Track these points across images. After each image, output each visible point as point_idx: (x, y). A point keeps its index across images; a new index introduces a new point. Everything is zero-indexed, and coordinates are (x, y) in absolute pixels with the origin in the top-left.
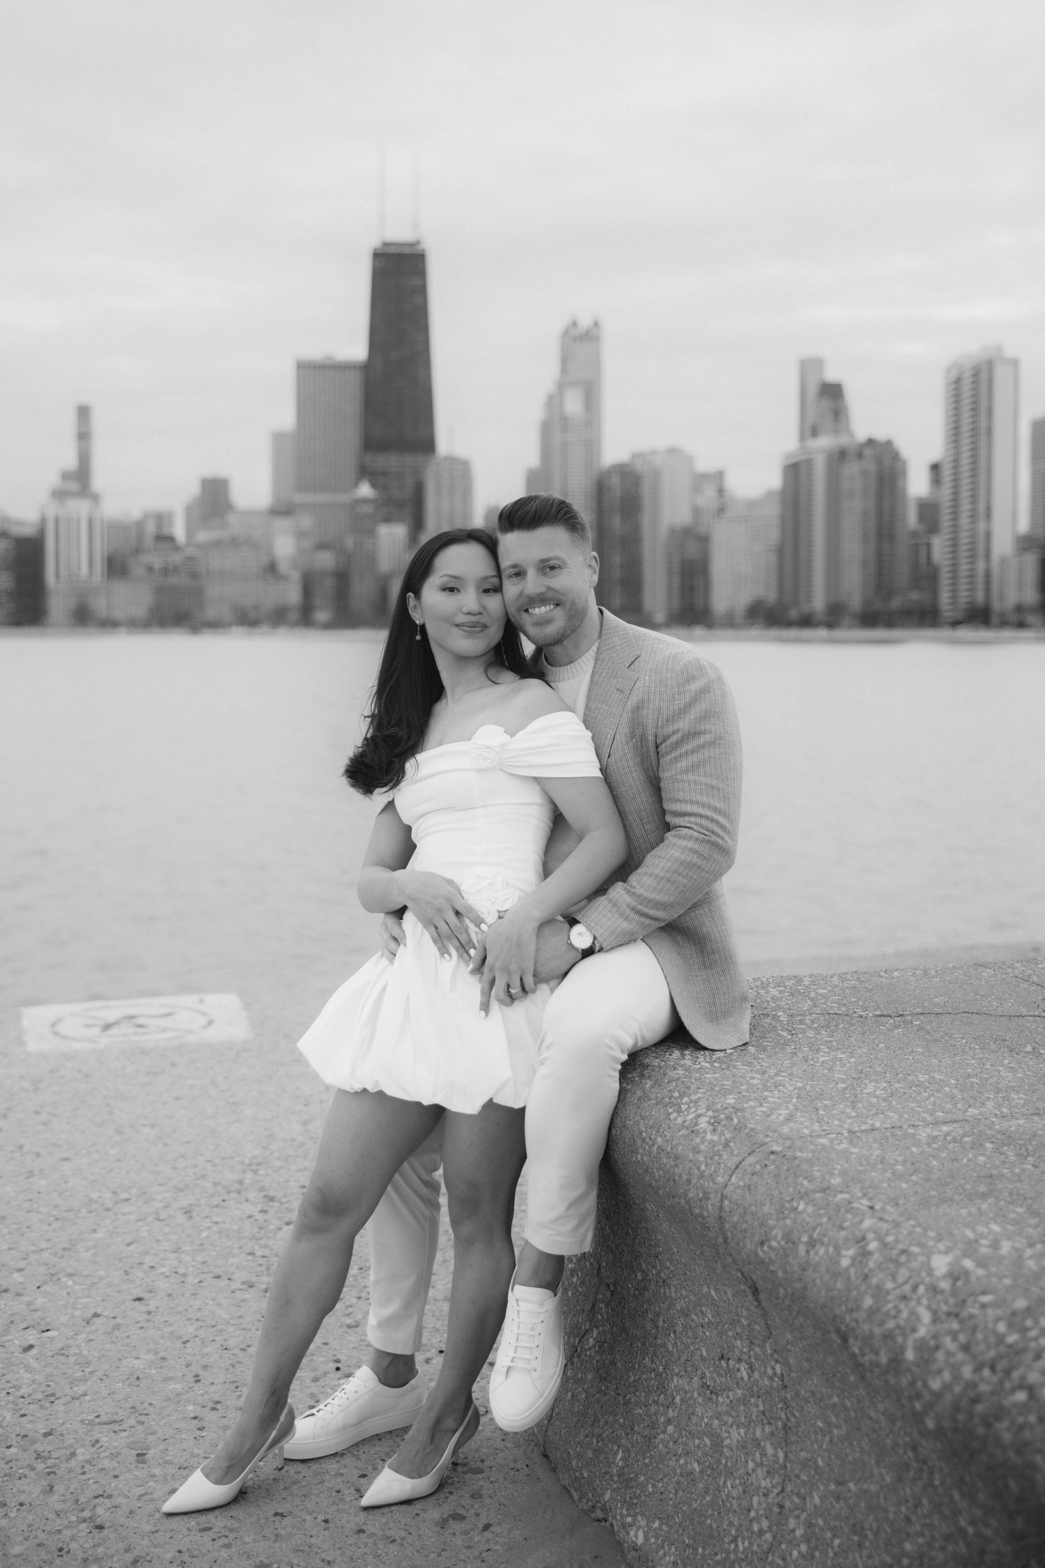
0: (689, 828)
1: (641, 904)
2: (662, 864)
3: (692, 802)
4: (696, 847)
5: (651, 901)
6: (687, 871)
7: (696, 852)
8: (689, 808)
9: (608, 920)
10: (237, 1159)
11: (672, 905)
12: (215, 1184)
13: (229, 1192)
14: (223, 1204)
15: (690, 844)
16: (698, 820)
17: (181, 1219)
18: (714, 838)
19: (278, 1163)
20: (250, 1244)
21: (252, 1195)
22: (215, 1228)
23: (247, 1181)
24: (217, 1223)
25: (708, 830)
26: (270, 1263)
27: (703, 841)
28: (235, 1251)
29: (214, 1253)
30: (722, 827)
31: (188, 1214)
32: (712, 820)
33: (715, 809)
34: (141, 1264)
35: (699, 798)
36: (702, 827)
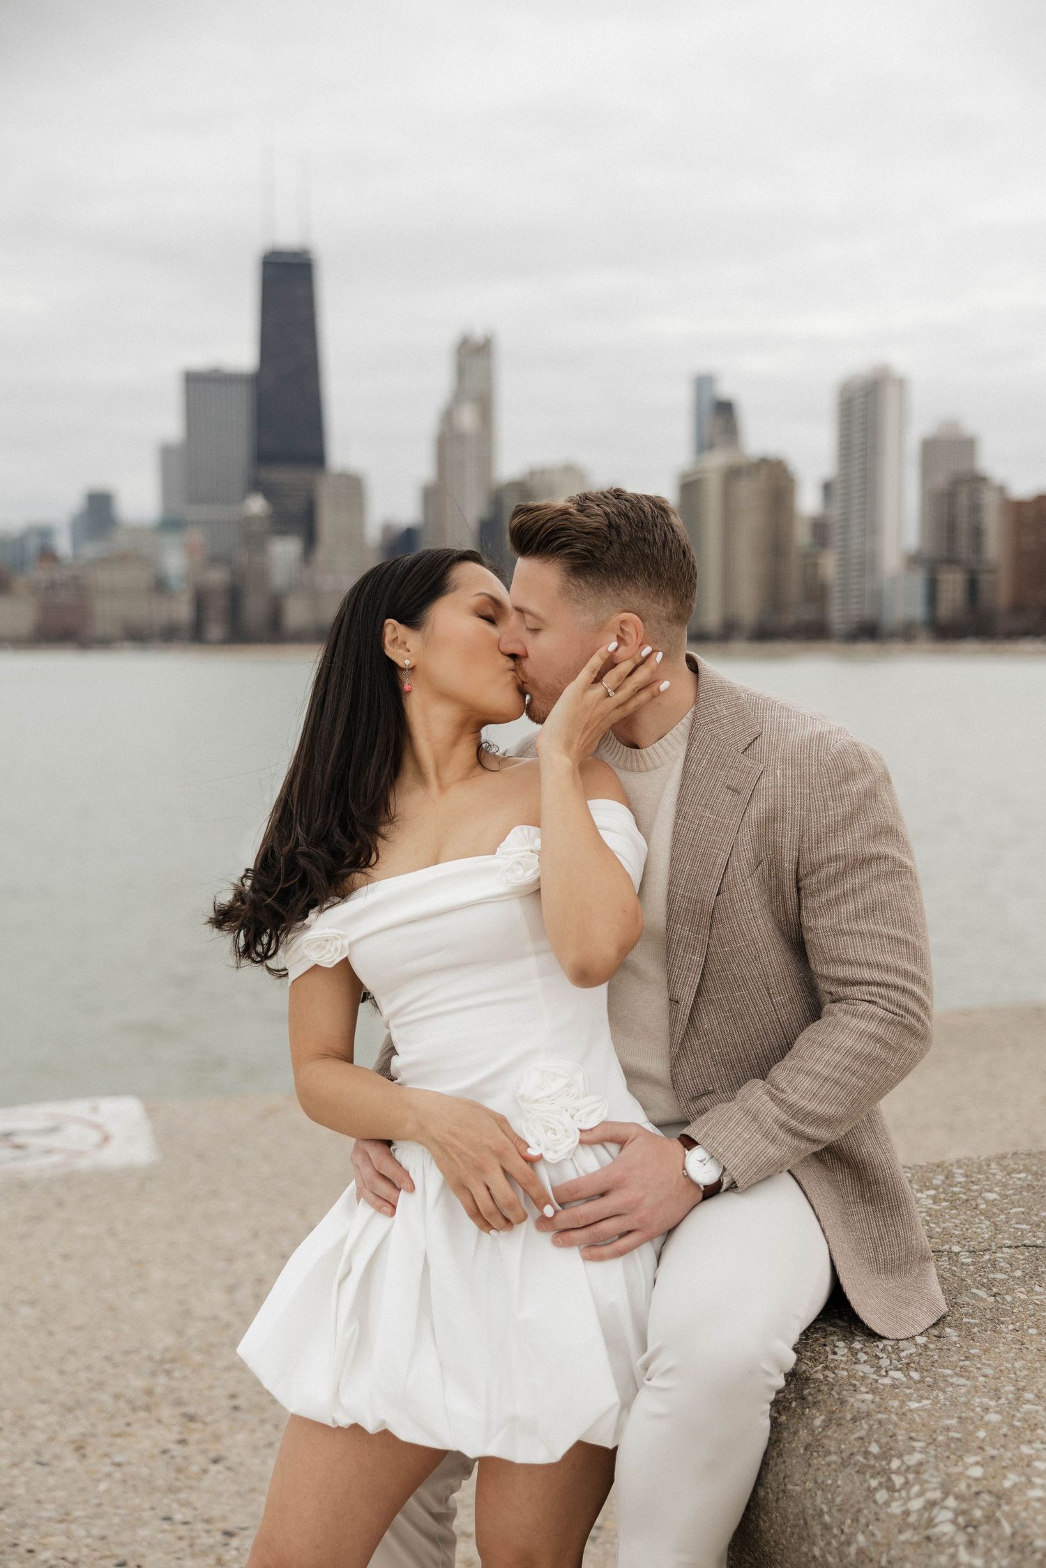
0: (870, 1002)
1: (793, 1117)
2: (826, 1057)
3: (869, 965)
4: (880, 1031)
5: (809, 1114)
6: (864, 1068)
7: (879, 1040)
8: (866, 974)
9: (746, 1142)
10: (145, 1352)
11: (840, 1121)
12: (117, 1397)
13: (134, 1409)
14: (128, 1430)
15: (872, 1027)
16: (883, 991)
17: (71, 1461)
18: (909, 1019)
19: (198, 1358)
20: (166, 1501)
21: (166, 1412)
22: (118, 1475)
23: (159, 1390)
24: (119, 1465)
25: (899, 1006)
26: (194, 1534)
27: (891, 1023)
28: (147, 1515)
29: (116, 1520)
30: (918, 1000)
31: (82, 1451)
32: (904, 991)
33: (905, 974)
34: (15, 1545)
35: (880, 958)
36: (889, 1000)
